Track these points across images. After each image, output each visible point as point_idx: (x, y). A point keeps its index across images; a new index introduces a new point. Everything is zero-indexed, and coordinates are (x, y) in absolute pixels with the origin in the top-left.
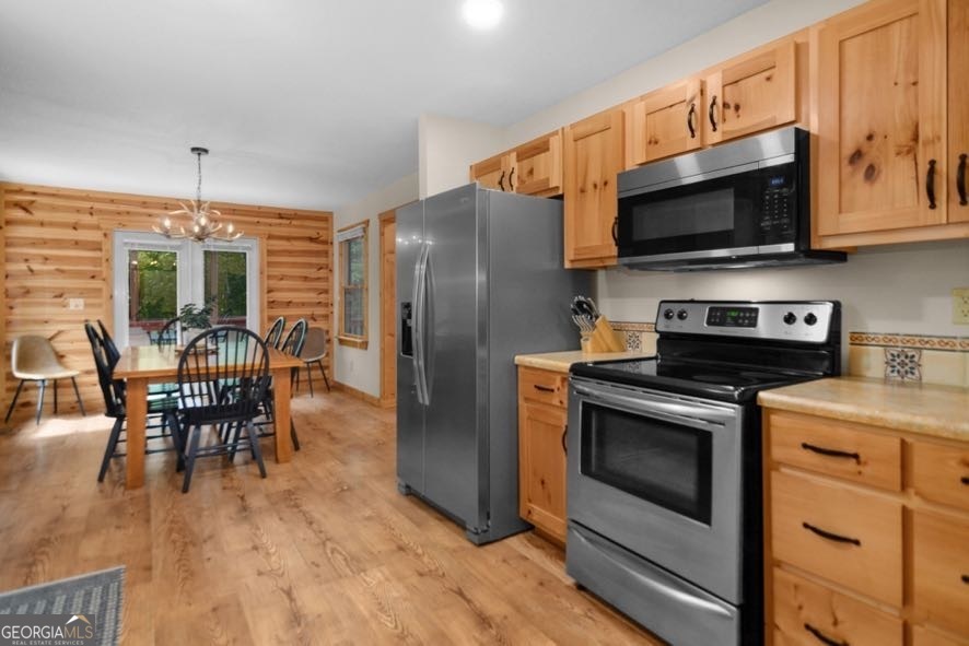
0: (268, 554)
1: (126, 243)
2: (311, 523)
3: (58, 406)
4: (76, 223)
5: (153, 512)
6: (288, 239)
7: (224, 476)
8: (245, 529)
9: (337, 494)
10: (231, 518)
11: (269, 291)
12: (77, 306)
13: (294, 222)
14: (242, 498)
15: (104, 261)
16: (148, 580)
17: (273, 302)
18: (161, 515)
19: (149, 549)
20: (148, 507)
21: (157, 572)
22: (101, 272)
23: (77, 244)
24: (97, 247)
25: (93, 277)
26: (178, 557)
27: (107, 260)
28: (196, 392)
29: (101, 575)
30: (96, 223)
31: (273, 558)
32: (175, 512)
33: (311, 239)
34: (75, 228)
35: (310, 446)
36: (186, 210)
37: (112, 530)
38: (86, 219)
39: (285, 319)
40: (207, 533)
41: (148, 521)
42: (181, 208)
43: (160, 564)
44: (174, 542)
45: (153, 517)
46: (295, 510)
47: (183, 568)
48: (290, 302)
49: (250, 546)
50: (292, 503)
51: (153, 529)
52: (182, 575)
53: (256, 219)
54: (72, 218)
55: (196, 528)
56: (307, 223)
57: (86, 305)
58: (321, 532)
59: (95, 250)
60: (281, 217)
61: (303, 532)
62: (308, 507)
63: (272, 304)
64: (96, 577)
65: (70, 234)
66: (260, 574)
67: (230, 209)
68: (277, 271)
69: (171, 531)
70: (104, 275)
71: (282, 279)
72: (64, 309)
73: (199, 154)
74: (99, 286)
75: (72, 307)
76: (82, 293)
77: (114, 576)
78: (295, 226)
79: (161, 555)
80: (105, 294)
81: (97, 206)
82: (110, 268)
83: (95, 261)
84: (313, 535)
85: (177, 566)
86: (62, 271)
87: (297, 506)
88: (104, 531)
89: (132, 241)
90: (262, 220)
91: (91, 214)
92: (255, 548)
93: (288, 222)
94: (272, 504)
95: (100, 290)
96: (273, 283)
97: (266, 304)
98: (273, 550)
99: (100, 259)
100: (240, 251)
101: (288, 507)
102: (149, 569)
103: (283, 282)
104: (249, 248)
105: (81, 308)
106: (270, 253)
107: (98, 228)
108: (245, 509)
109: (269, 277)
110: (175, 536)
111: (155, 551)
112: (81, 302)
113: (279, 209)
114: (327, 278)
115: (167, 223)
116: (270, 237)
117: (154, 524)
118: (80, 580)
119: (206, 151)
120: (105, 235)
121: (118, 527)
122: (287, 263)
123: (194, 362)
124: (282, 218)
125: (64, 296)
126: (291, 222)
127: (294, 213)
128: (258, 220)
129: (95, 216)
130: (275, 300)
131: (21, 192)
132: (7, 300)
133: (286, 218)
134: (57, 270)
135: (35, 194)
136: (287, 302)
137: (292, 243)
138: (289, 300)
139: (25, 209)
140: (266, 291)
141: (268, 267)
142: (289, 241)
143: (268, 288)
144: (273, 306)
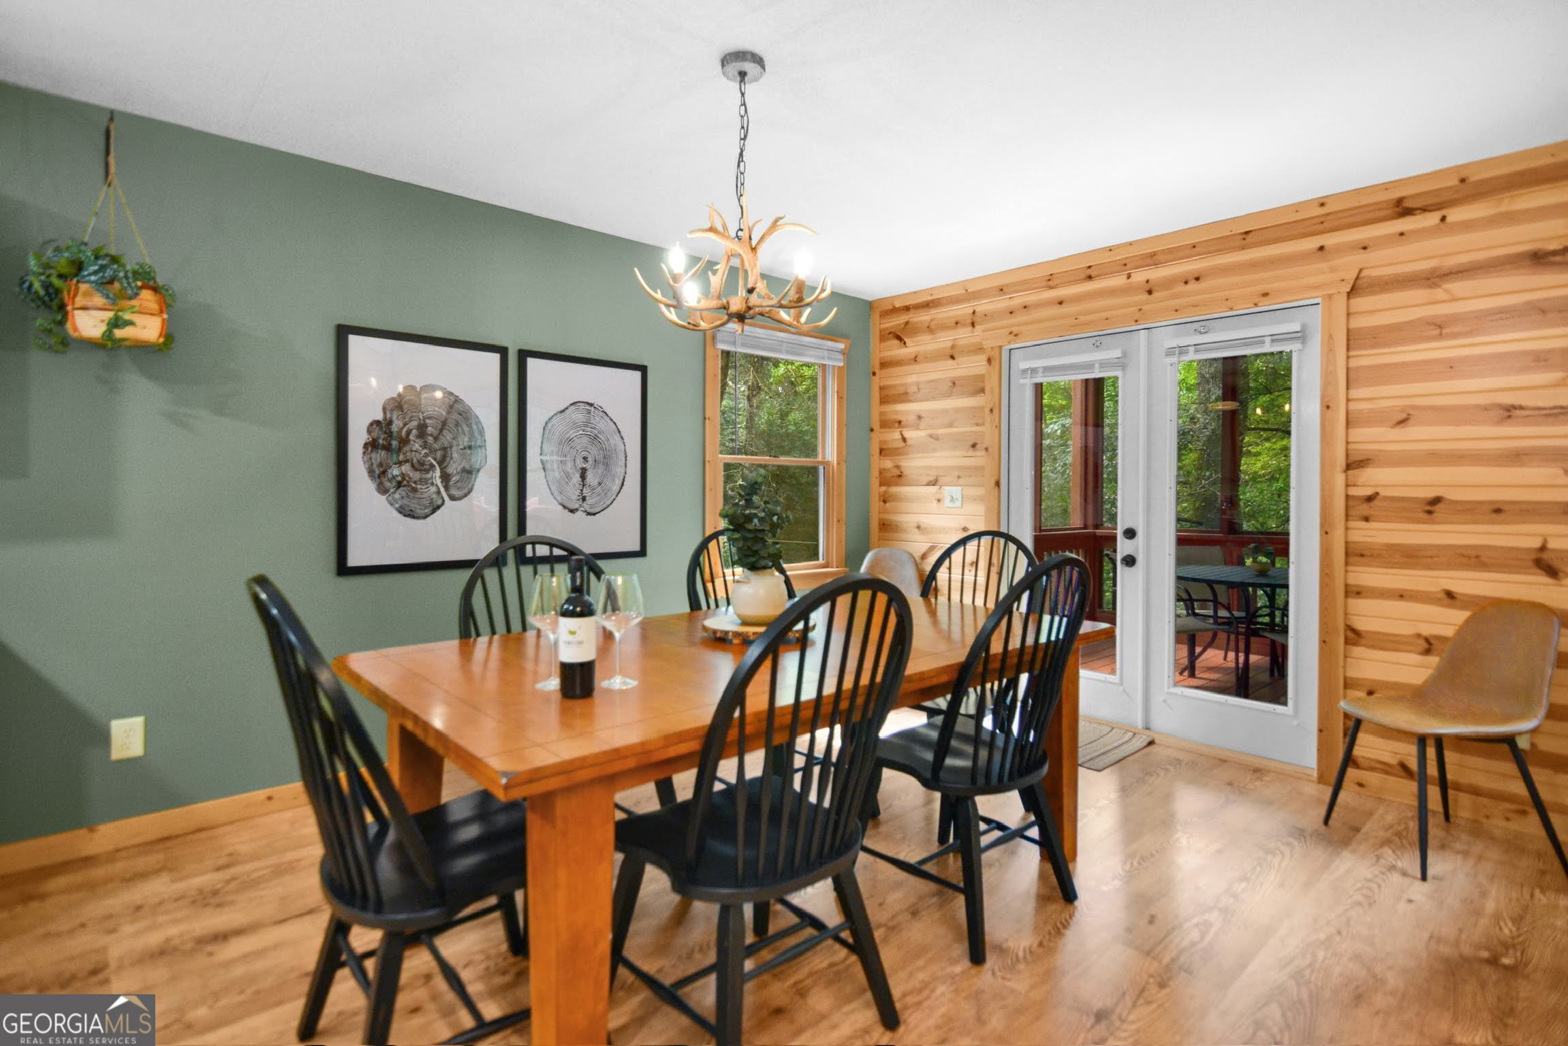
4: (953, 347)
11: (1353, 464)
12: (955, 498)
13: (1459, 213)
15: (987, 411)
23: (954, 384)
24: (978, 385)
25: (973, 443)
30: (977, 340)
34: (952, 357)
38: (967, 336)
48: (1437, 500)
53: (1312, 243)
54: (947, 339)
57: (965, 496)
59: (975, 392)
60: (1402, 209)
63: (1360, 506)
65: (947, 370)
70: (987, 439)
71: (1403, 422)
72: (941, 503)
73: (742, 76)
74: (981, 460)
75: (949, 500)
76: (959, 476)
78: (1466, 226)
80: (988, 475)
81: (983, 306)
83: (976, 414)
86: (936, 438)
91: (973, 324)
93: (1432, 219)
95: (982, 467)
96: (1366, 436)
97: (1340, 503)
99: (983, 406)
100: (1268, 347)
104: (1298, 337)
105: (960, 501)
106: (1355, 338)
107: (979, 349)
113: (1386, 186)
116: (1359, 287)
120: (990, 360)
122: (1424, 363)
124: (1406, 212)
125: (939, 483)
126: (1443, 219)
127: (1455, 182)
128: (1318, 245)
129: (977, 327)
130: (1377, 494)
131: (894, 311)
132: (883, 489)
133: (1424, 210)
134: (931, 436)
135: (907, 309)
136: (1423, 499)
137: (1446, 291)
138: (1431, 494)
139: (899, 338)
140: (1341, 461)
141: (1351, 385)
142: (1435, 286)
143: (1346, 457)
144: (1366, 513)
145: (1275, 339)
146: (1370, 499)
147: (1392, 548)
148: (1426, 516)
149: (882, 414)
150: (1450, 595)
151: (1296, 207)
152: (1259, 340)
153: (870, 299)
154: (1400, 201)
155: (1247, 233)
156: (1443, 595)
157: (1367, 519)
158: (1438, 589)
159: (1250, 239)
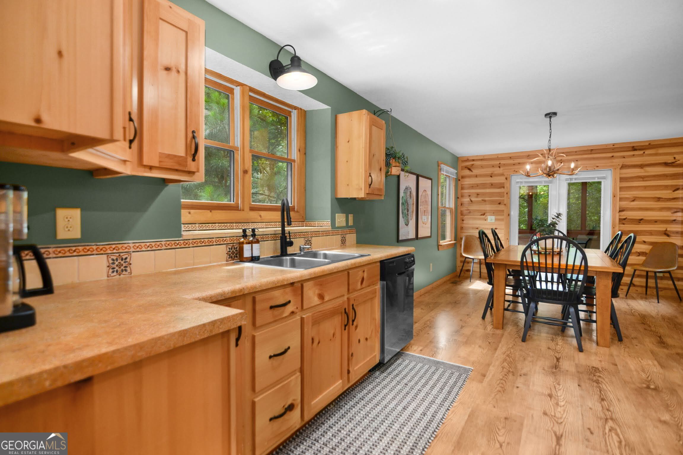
0: (557, 404)
1: (518, 182)
2: (603, 400)
3: (482, 274)
4: (492, 174)
5: (500, 346)
6: (641, 166)
7: (552, 340)
8: (550, 380)
9: (641, 388)
10: (544, 369)
11: (621, 211)
12: (491, 220)
13: (648, 152)
14: (558, 359)
15: (505, 194)
16: (481, 382)
18: (504, 349)
19: (489, 365)
20: (500, 342)
21: (486, 380)
22: (504, 200)
23: (492, 185)
24: (502, 186)
25: (500, 203)
26: (501, 377)
27: (507, 193)
28: (549, 279)
29: (461, 367)
30: (501, 172)
31: (559, 409)
32: (512, 351)
34: (491, 177)
35: (635, 342)
36: (541, 158)
37: (477, 346)
38: (497, 171)
39: (622, 233)
40: (524, 371)
41: (496, 349)
42: (538, 156)
43: (491, 375)
44: (503, 368)
45: (499, 348)
46: (595, 384)
47: (500, 385)
48: (641, 220)
49: (547, 392)
50: (595, 378)
51: (496, 356)
52: (499, 388)
53: (610, 155)
54: (489, 171)
55: (519, 366)
56: (663, 151)
57: (496, 220)
58: (608, 410)
59: (500, 188)
60: (634, 149)
61: (592, 403)
62: (607, 387)
63: (622, 221)
64: (459, 367)
65: (489, 180)
66: (545, 414)
67: (588, 150)
69: (505, 360)
70: (505, 203)
71: (633, 201)
72: (485, 221)
73: (550, 117)
74: (503, 209)
75: (489, 221)
76: (494, 213)
77: (466, 371)
78: (650, 155)
79: (494, 372)
80: (506, 214)
81: (502, 162)
82: (509, 198)
83: (501, 195)
84: (600, 409)
85: (498, 382)
86: (485, 201)
87: (597, 382)
88: (473, 346)
89: (521, 181)
90: (616, 154)
91: (499, 167)
92: (550, 396)
93: (641, 152)
94: (578, 372)
95: (503, 211)
96: (625, 204)
97: (618, 220)
98: (562, 404)
99: (504, 192)
100: (596, 180)
101: (589, 379)
102: (484, 376)
103: (633, 203)
104: (604, 178)
105: (494, 221)
106: (622, 179)
107: (502, 175)
108: (556, 367)
109: (621, 199)
110: (505, 364)
111: (491, 368)
112: (493, 218)
113: (630, 143)
115: (528, 167)
116: (623, 167)
117: (499, 352)
118: (452, 365)
119: (555, 114)
120: (506, 179)
121: (480, 346)
122: (639, 187)
123: (537, 258)
124: (636, 149)
125: (486, 215)
126: (644, 152)
127: (648, 144)
128: (612, 155)
129: (501, 168)
130: (627, 218)
131: (468, 160)
132: (461, 216)
133: (640, 150)
134: (482, 200)
135: (473, 160)
136: (638, 219)
137: (645, 170)
138: (640, 218)
139: (470, 169)
140: (618, 210)
141: (620, 191)
142: (642, 168)
143: (620, 208)
144: (624, 223)
145: (598, 178)
146: (625, 219)
148: (639, 223)
149: (462, 193)
150: (644, 242)
151: (606, 145)
152: (594, 178)
153: (458, 156)
154: (633, 147)
155: (592, 150)
157: (624, 224)
158: (641, 241)
159: (593, 152)
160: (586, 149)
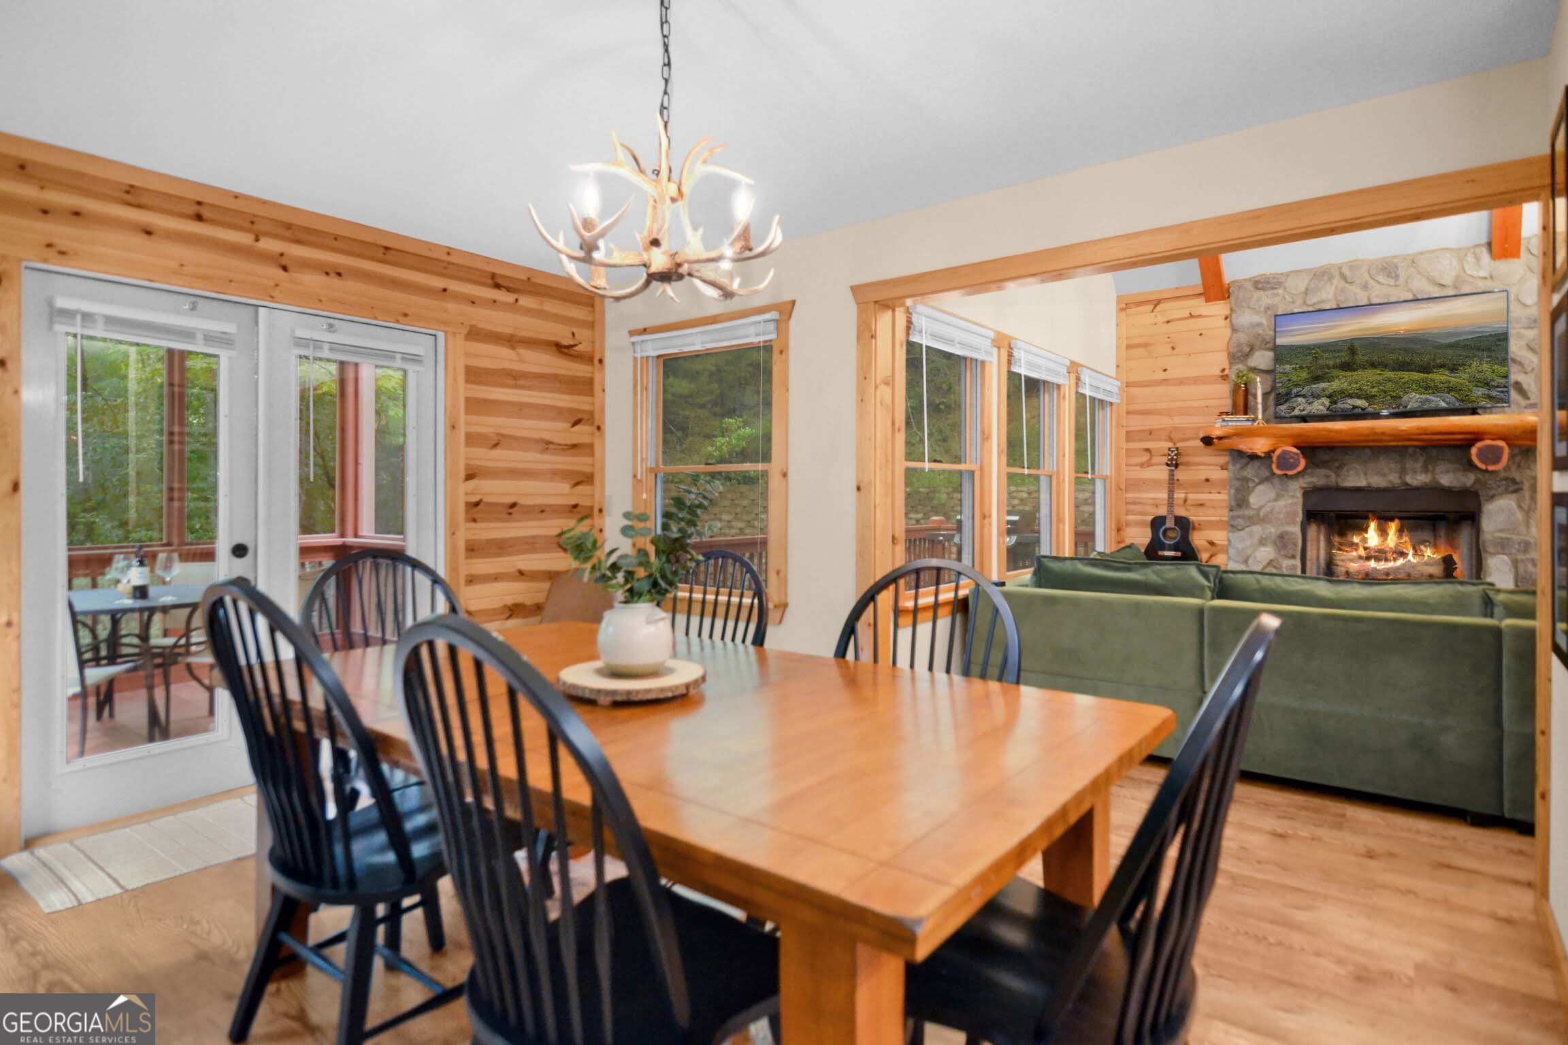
6: (512, 341)
11: (470, 477)
13: (525, 301)
17: (477, 504)
33: (562, 349)
48: (513, 505)
56: (551, 306)
60: (495, 282)
63: (473, 510)
68: (490, 424)
71: (496, 445)
78: (528, 312)
90: (455, 286)
93: (509, 298)
96: (478, 454)
97: (461, 508)
103: (497, 453)
104: (416, 359)
106: (470, 374)
109: (469, 439)
113: (489, 261)
114: (591, 447)
116: (475, 334)
122: (507, 404)
124: (498, 286)
126: (517, 300)
127: (525, 278)
128: (444, 286)
130: (481, 500)
133: (508, 289)
136: (507, 504)
137: (518, 354)
138: (511, 500)
140: (462, 475)
141: (467, 412)
142: (513, 347)
143: (466, 469)
144: (476, 516)
147: (491, 542)
148: (508, 516)
150: (521, 573)
151: (431, 246)
154: (492, 277)
155: (387, 248)
156: (517, 574)
157: (475, 520)
158: (513, 570)
159: (390, 256)
160: (372, 240)
